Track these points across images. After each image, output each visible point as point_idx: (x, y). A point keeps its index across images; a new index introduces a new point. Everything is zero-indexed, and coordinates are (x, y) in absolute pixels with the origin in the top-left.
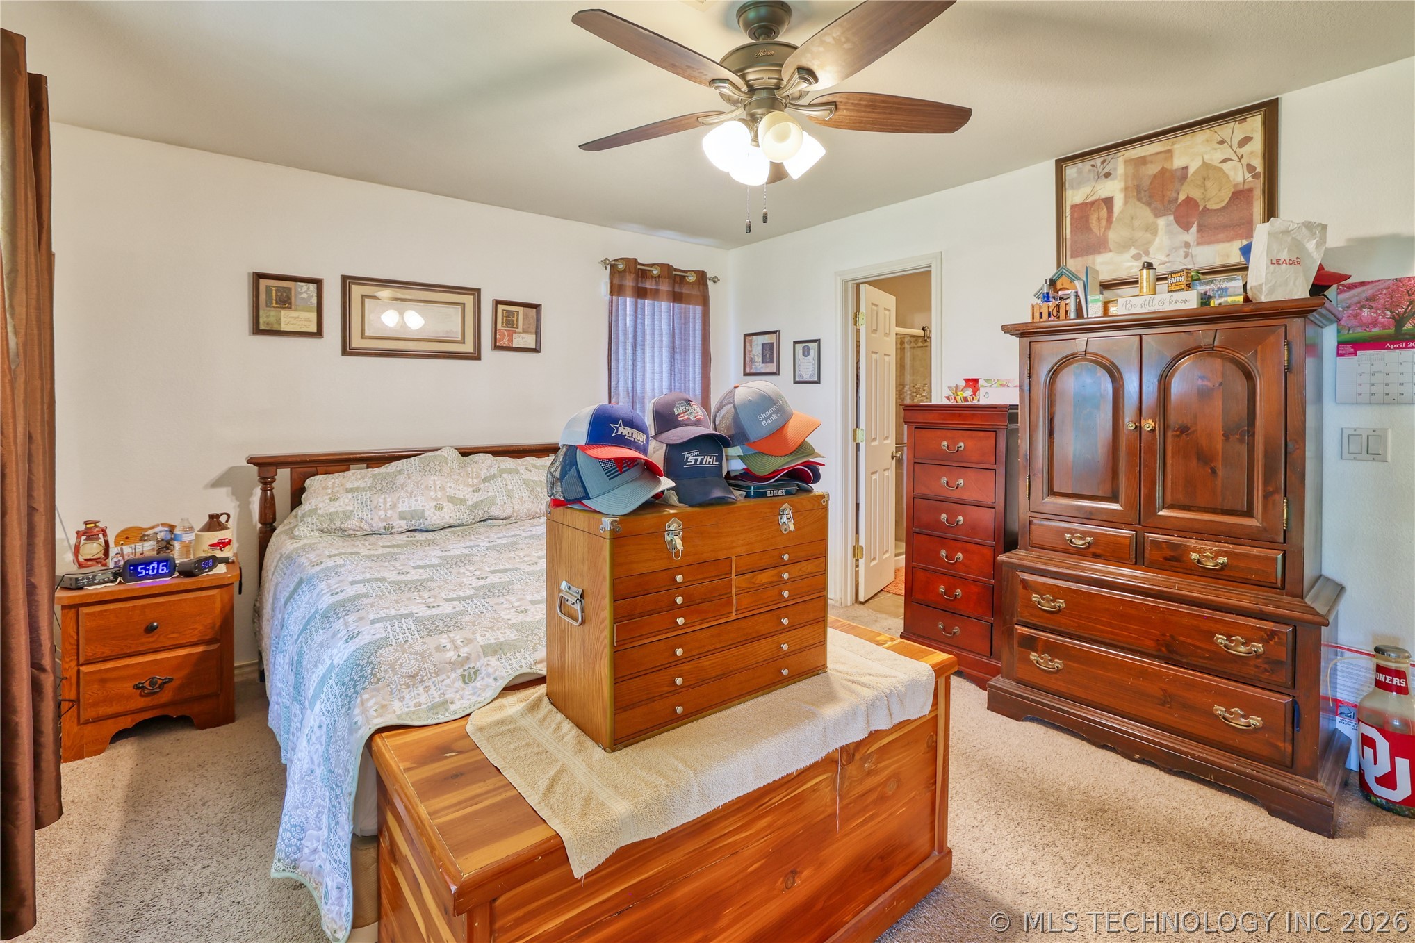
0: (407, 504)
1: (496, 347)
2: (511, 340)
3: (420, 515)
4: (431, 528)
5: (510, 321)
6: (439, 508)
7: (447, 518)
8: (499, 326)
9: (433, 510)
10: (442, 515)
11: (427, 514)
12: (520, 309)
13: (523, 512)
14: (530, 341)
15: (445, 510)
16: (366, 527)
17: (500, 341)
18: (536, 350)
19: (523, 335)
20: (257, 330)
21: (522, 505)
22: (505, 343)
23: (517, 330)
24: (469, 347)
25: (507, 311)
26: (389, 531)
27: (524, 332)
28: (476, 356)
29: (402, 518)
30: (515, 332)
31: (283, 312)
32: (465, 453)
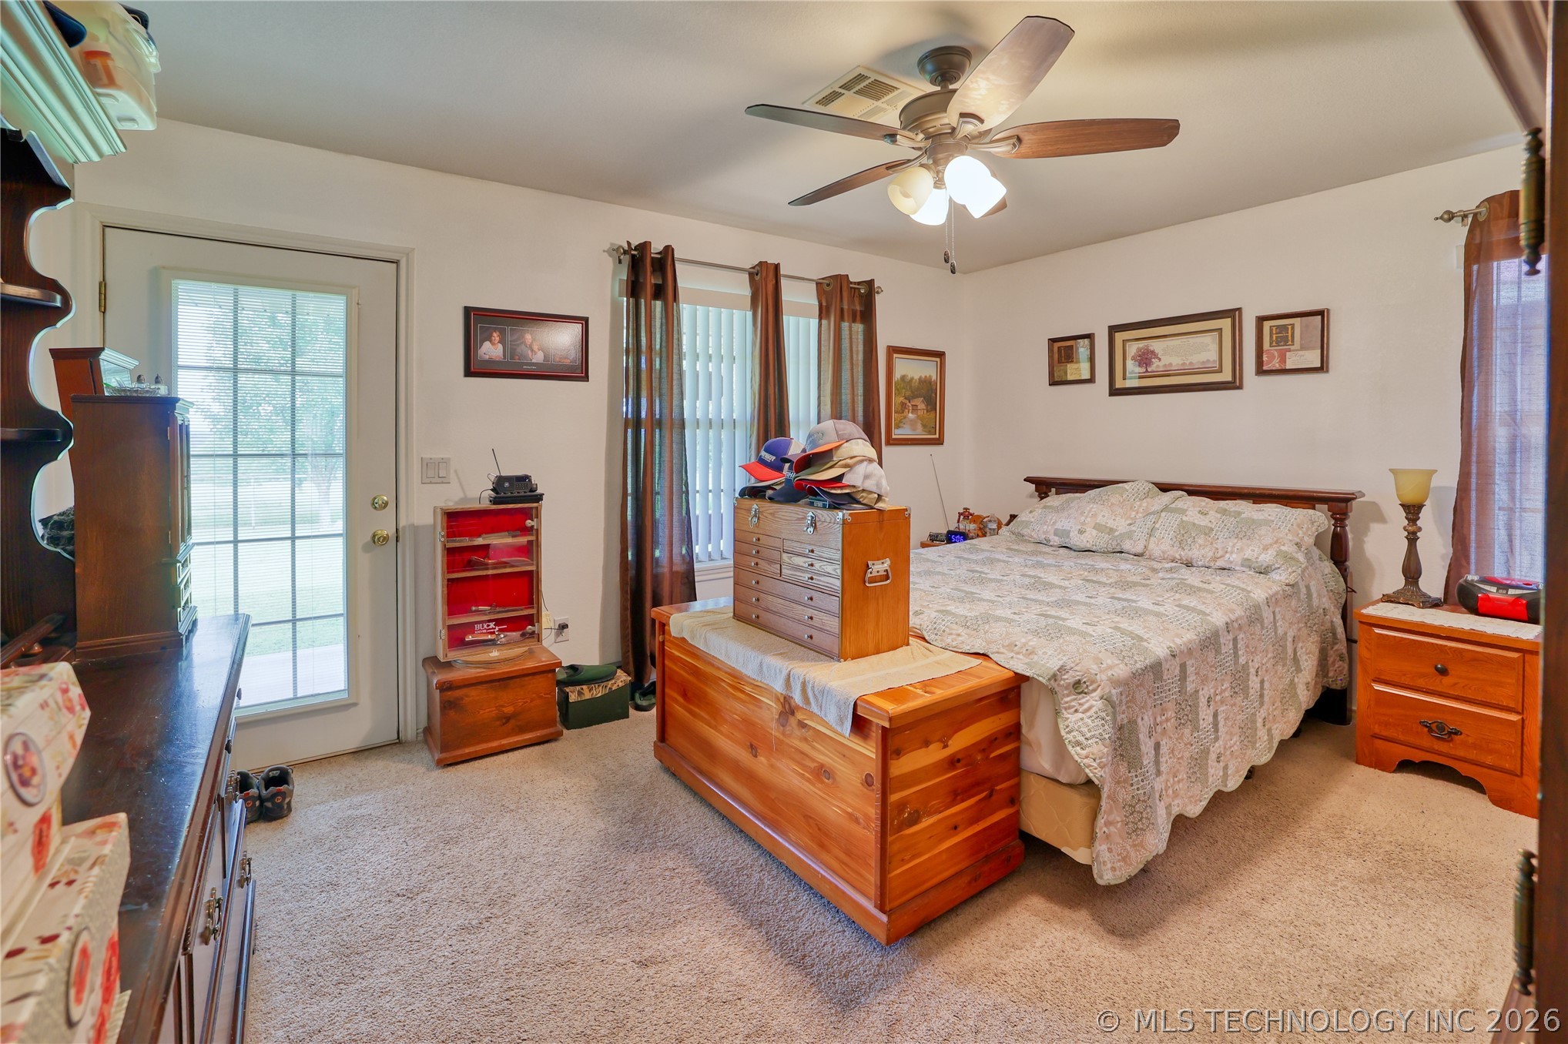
0: (1063, 524)
1: (1261, 371)
2: (1283, 360)
3: (1066, 533)
4: (1074, 548)
5: (1283, 338)
6: (1081, 532)
7: (1085, 541)
8: (1266, 345)
9: (1076, 532)
10: (1082, 538)
11: (1072, 534)
12: (1297, 321)
13: (1157, 553)
14: (1313, 359)
15: (1086, 534)
16: (1035, 536)
17: (1268, 363)
18: (1323, 368)
19: (1301, 353)
20: (1053, 383)
21: (1157, 545)
22: (1276, 365)
23: (1292, 348)
24: (1226, 376)
25: (1278, 327)
26: (1046, 543)
27: (1303, 348)
28: (1235, 385)
29: (1056, 534)
30: (1290, 351)
31: (1069, 365)
32: (1165, 488)
